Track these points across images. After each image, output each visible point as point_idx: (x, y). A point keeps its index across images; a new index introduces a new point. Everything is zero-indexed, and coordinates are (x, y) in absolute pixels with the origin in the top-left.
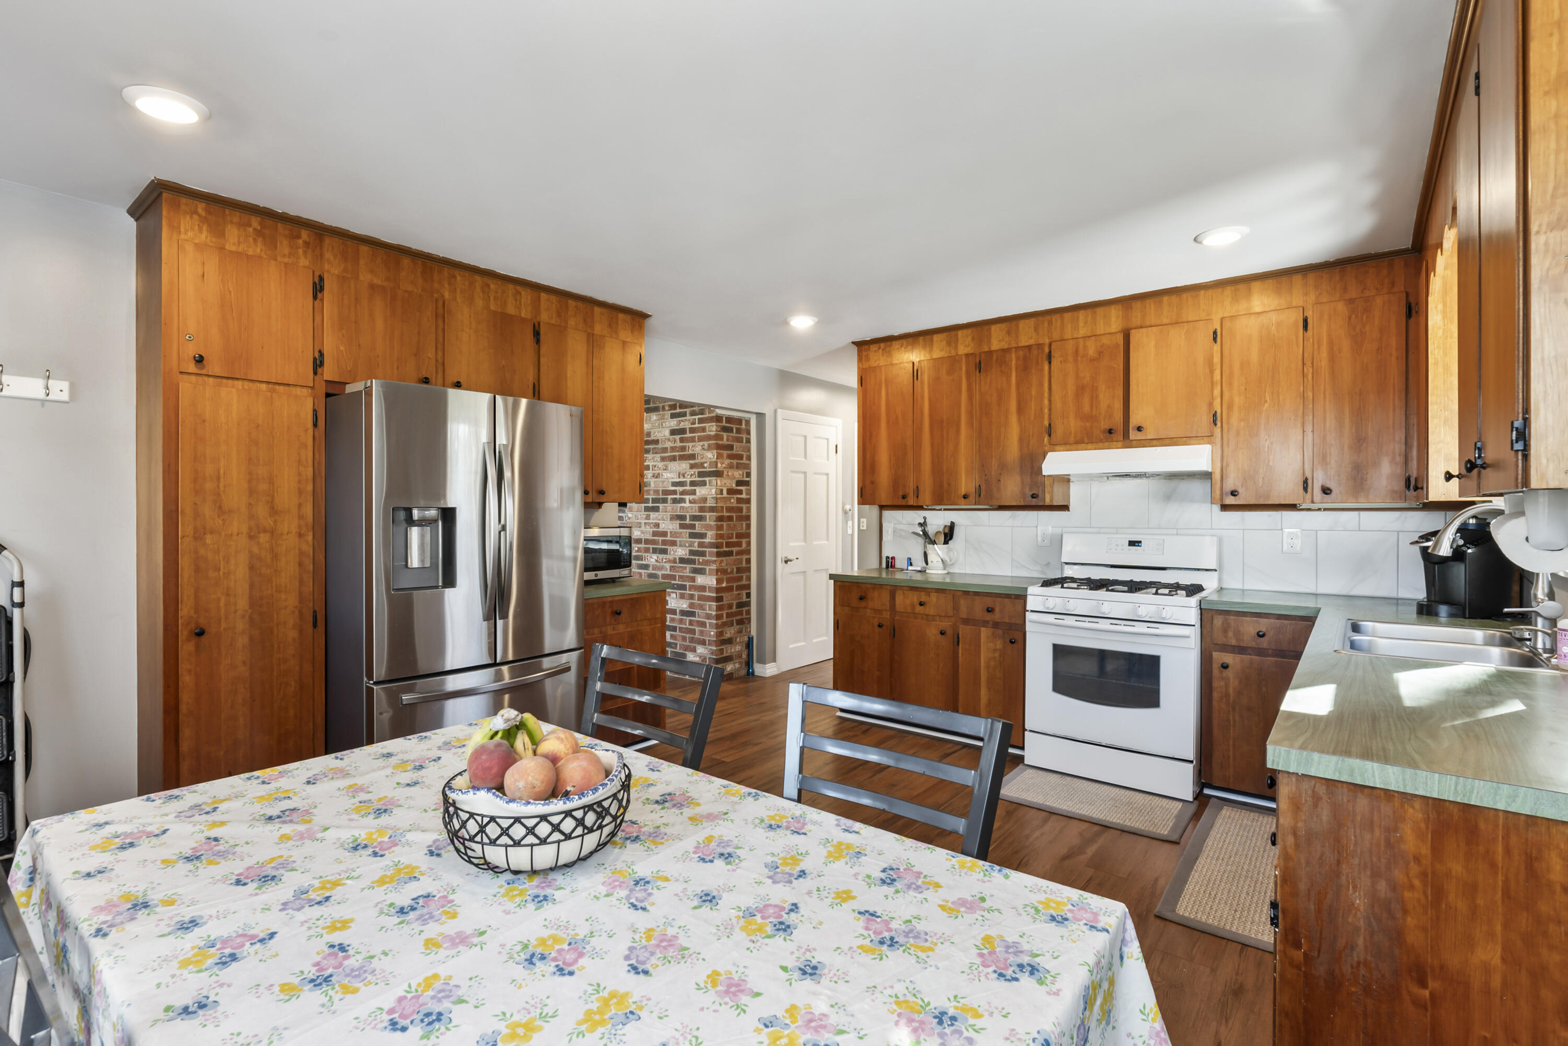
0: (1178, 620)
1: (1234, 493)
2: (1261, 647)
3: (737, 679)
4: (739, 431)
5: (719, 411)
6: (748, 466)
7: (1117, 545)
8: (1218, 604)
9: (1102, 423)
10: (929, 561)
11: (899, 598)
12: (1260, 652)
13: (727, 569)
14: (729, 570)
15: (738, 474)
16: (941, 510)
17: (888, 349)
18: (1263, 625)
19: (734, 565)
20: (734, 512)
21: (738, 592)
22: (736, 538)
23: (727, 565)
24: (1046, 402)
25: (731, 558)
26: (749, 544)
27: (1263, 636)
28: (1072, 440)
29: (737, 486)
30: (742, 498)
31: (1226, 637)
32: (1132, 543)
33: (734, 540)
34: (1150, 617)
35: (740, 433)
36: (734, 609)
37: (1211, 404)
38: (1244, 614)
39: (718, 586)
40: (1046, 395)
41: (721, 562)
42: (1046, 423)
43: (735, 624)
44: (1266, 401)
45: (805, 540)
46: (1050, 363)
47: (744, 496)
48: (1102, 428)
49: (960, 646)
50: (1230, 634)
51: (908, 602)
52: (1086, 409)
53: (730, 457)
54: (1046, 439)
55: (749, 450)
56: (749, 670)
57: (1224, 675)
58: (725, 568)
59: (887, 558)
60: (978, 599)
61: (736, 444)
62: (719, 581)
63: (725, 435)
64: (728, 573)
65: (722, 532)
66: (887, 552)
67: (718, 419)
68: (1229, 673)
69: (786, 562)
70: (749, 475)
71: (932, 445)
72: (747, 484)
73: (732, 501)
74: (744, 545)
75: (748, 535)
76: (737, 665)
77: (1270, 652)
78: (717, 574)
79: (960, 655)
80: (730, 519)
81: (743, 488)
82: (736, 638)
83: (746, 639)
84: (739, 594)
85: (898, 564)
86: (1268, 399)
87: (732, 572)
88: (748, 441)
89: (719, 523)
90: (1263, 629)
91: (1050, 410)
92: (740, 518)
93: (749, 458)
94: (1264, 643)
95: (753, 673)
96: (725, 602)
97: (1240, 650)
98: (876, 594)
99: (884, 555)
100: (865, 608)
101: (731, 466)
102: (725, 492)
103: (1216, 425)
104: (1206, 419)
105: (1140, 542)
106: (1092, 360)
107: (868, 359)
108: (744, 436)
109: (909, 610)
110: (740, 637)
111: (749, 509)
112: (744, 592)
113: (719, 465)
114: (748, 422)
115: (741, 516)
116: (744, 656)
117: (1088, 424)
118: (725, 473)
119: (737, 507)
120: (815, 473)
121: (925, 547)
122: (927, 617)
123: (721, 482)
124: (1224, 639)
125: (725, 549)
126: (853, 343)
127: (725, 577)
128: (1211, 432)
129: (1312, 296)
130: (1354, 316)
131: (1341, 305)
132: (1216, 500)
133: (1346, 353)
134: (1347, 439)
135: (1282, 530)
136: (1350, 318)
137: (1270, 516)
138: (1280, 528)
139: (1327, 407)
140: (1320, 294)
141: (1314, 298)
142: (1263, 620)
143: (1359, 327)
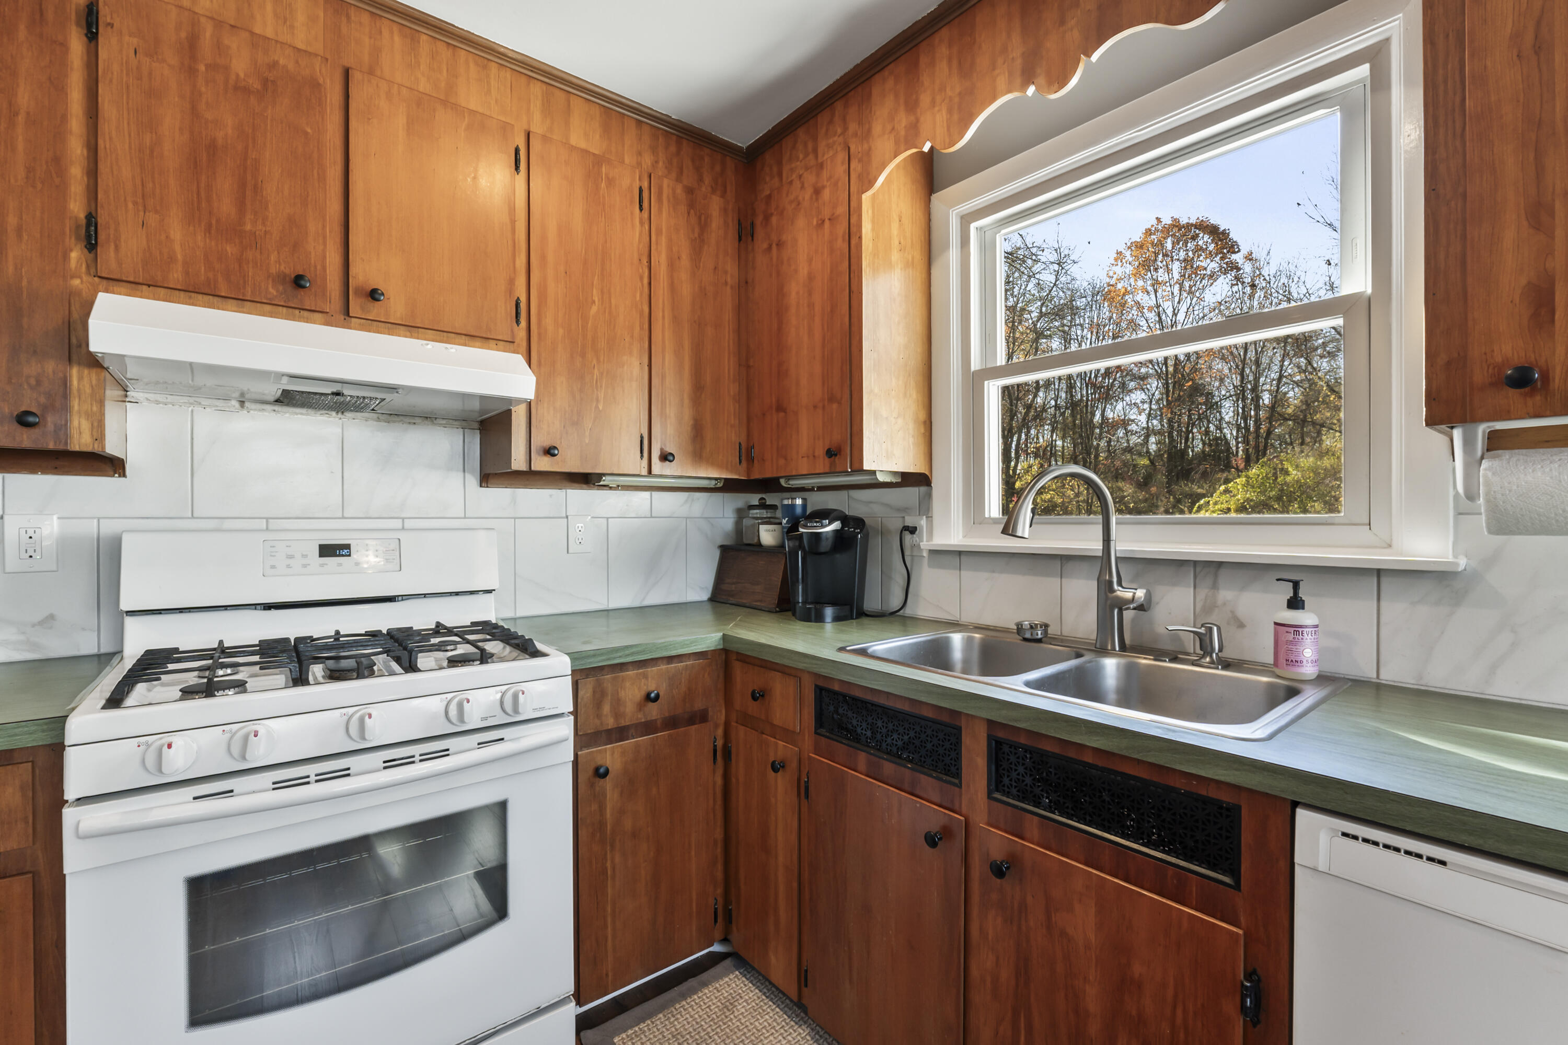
1: (549, 452)
2: (649, 719)
7: (291, 557)
8: (589, 657)
9: (273, 257)
12: (648, 728)
18: (653, 680)
24: (76, 147)
27: (657, 697)
28: (176, 276)
31: (599, 716)
32: (327, 551)
34: (485, 719)
37: (511, 282)
38: (622, 666)
40: (76, 124)
42: (77, 208)
44: (594, 302)
46: (92, 36)
48: (273, 270)
50: (606, 708)
52: (226, 207)
54: (74, 255)
57: (597, 789)
68: (608, 783)
77: (659, 722)
86: (596, 299)
90: (652, 686)
91: (93, 172)
94: (654, 712)
97: (620, 733)
103: (518, 322)
104: (505, 309)
105: (348, 547)
106: (241, 89)
117: (230, 249)
124: (597, 722)
128: (512, 331)
129: (647, 160)
130: (692, 211)
131: (679, 190)
132: (518, 461)
133: (685, 262)
134: (687, 386)
135: (567, 517)
136: (689, 213)
137: (551, 496)
138: (564, 515)
139: (667, 334)
140: (657, 162)
141: (649, 164)
142: (653, 670)
143: (697, 230)
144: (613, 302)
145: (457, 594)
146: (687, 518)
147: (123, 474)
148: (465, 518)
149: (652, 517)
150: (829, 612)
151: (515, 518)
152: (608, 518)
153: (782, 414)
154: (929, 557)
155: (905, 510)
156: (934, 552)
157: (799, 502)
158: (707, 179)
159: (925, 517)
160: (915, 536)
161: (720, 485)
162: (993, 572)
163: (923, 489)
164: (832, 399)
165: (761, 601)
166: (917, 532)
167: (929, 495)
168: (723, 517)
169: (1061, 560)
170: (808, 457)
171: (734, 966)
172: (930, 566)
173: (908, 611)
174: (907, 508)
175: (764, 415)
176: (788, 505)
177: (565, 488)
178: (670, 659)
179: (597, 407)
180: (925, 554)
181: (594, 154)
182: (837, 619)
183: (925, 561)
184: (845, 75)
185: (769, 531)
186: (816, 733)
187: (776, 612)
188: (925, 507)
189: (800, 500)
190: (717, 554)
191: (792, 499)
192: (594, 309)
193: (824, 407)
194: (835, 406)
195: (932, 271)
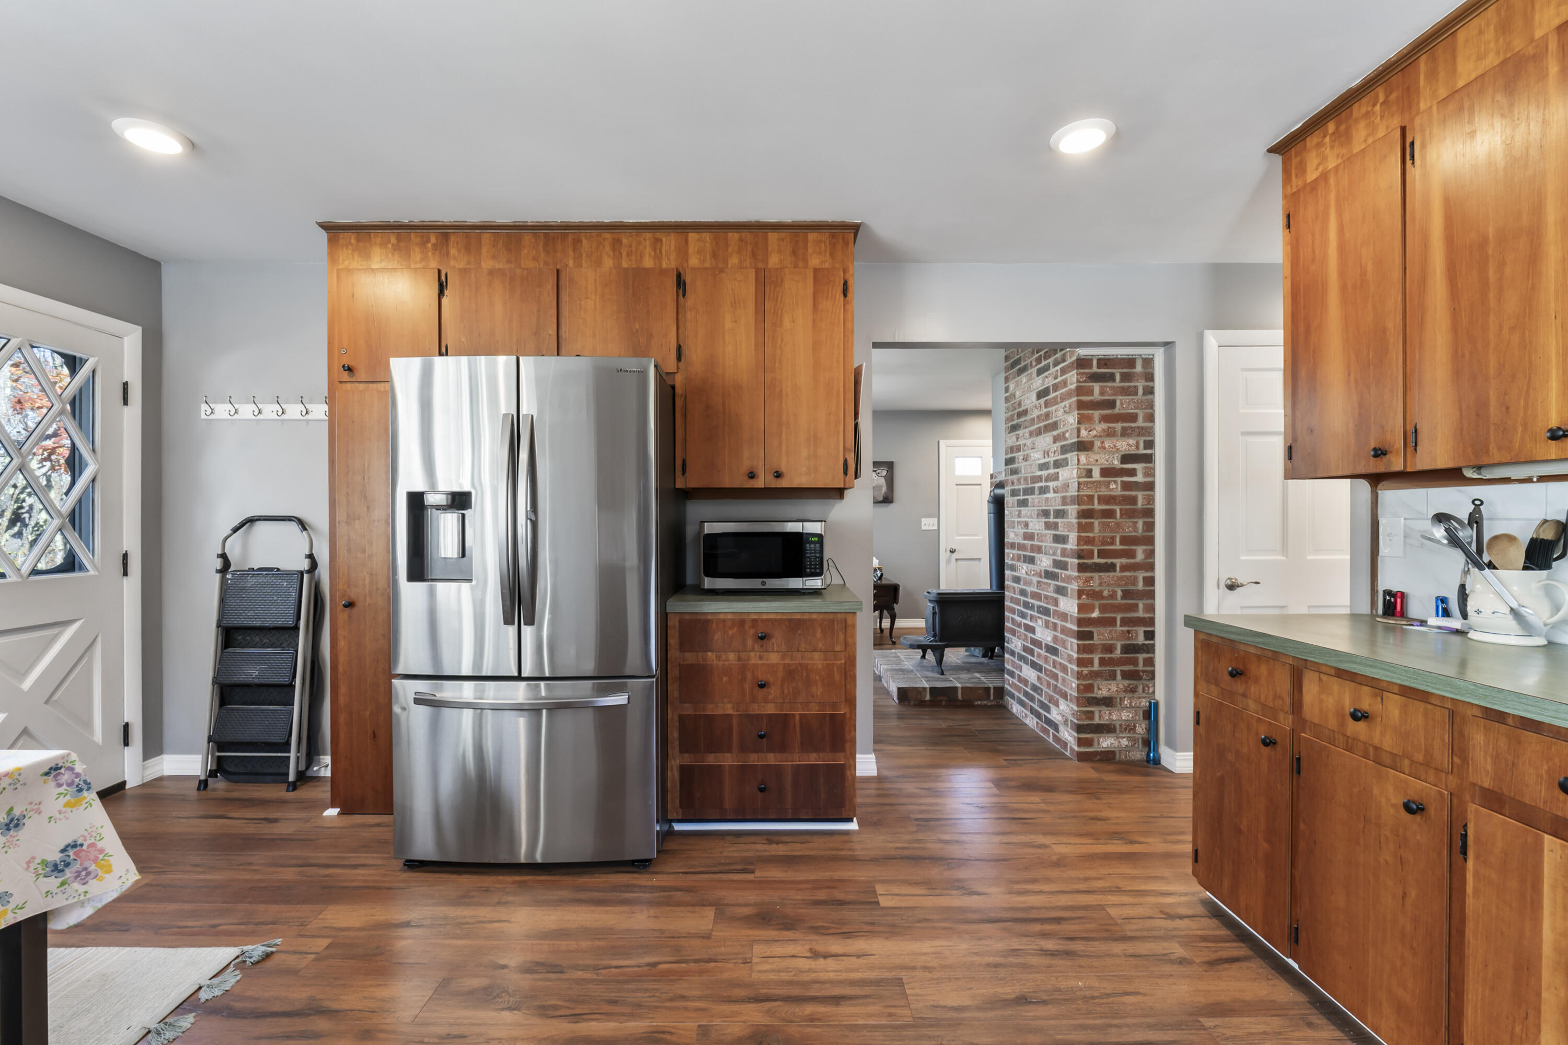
3: (1121, 762)
4: (1126, 377)
5: (1083, 352)
6: (1150, 432)
10: (1470, 609)
11: (1311, 689)
13: (1101, 592)
14: (1106, 593)
15: (1125, 445)
19: (1119, 586)
20: (1115, 504)
21: (1125, 629)
22: (1121, 544)
23: (1100, 584)
25: (1111, 574)
26: (1151, 554)
29: (1122, 463)
30: (1136, 483)
33: (1118, 546)
35: (1130, 381)
36: (1118, 653)
39: (1082, 616)
41: (1088, 580)
43: (1119, 677)
45: (1285, 549)
47: (1140, 478)
51: (1330, 702)
53: (1105, 419)
55: (1151, 405)
56: (1148, 755)
58: (1097, 589)
59: (1388, 593)
60: (1532, 741)
61: (1119, 399)
62: (1081, 608)
63: (1097, 387)
64: (1103, 598)
65: (1091, 535)
66: (1389, 581)
67: (1082, 363)
69: (1232, 587)
70: (1150, 444)
72: (1149, 459)
73: (1113, 486)
74: (1140, 556)
75: (1150, 541)
76: (1124, 742)
78: (1079, 598)
80: (1109, 514)
81: (1139, 467)
82: (1122, 700)
83: (1144, 703)
84: (1129, 632)
85: (1414, 610)
87: (1113, 596)
88: (1150, 391)
89: (1084, 521)
92: (1131, 514)
93: (1151, 418)
95: (1157, 762)
96: (1097, 640)
99: (1381, 588)
101: (1110, 434)
102: (1096, 474)
107: (1302, 169)
108: (1140, 385)
109: (1332, 723)
110: (1130, 698)
111: (1151, 500)
112: (1141, 631)
113: (1084, 433)
114: (1148, 362)
115: (1134, 511)
116: (1141, 729)
118: (1097, 444)
119: (1122, 496)
121: (1466, 572)
122: (1377, 756)
123: (1087, 457)
125: (1096, 560)
126: (1271, 151)
127: (1097, 603)
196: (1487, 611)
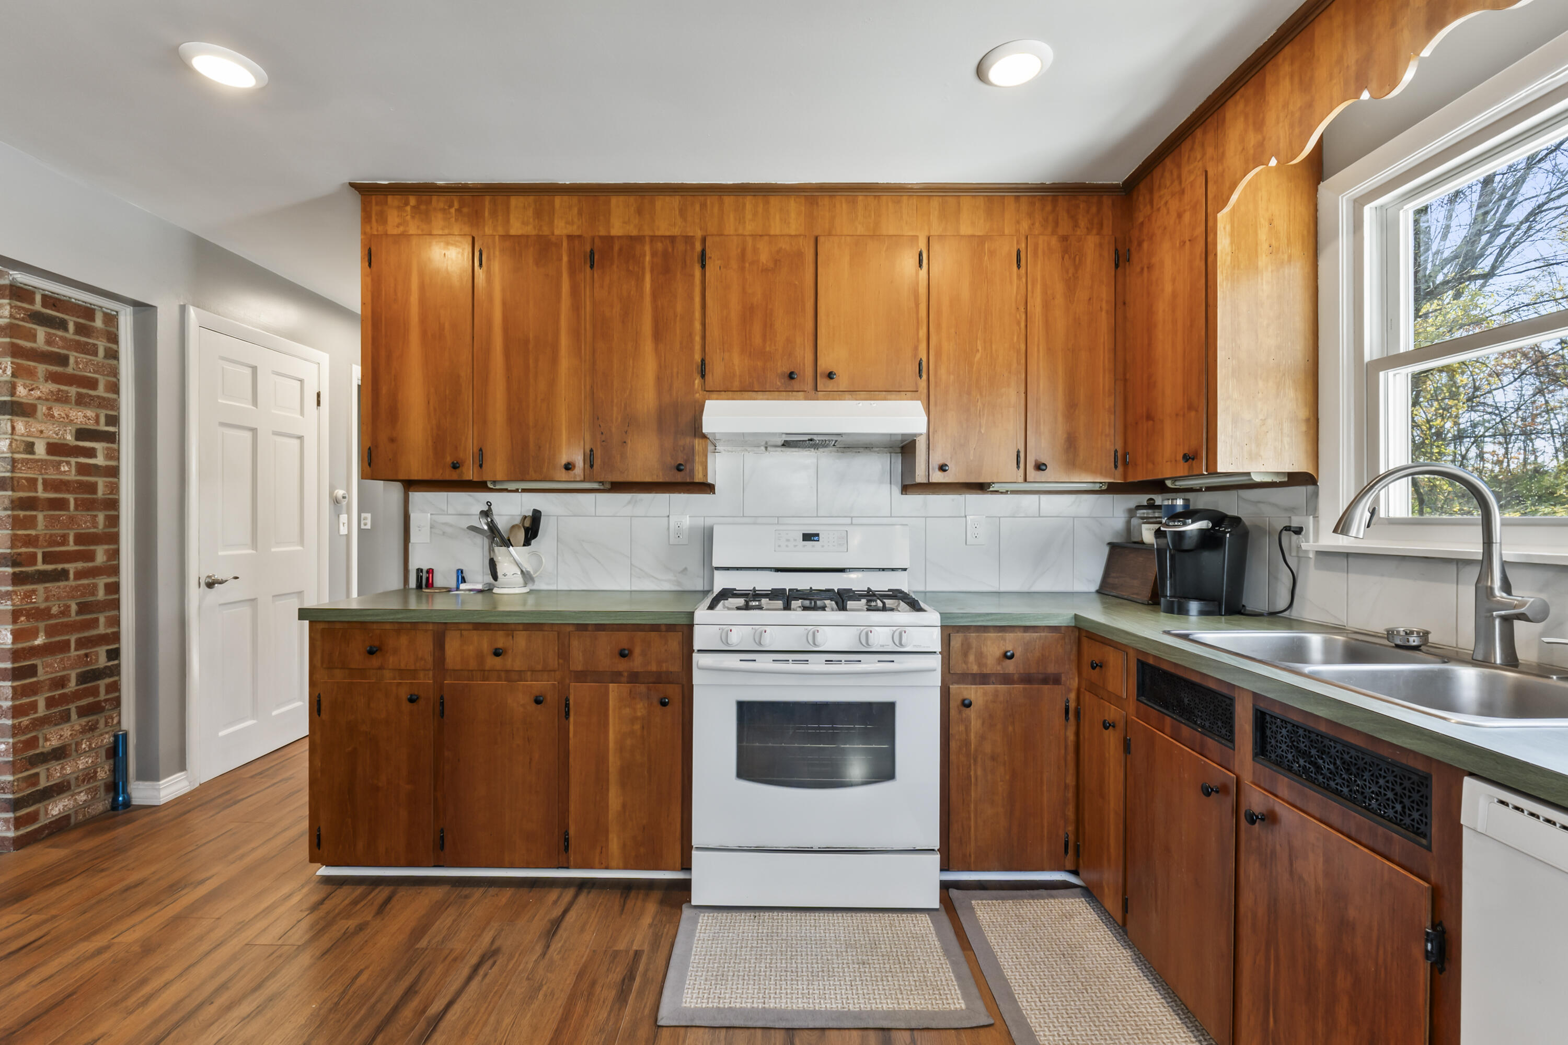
0: (920, 646)
1: (943, 468)
2: (1006, 672)
3: (79, 825)
4: (81, 330)
5: (21, 278)
6: (113, 405)
7: (788, 540)
8: (958, 617)
9: (779, 364)
10: (500, 574)
11: (452, 646)
12: (1006, 679)
13: (49, 609)
14: (55, 610)
15: (82, 416)
16: (517, 491)
17: (423, 207)
18: (1010, 642)
19: (73, 598)
20: (69, 492)
21: (82, 652)
22: (76, 543)
23: (47, 599)
24: (698, 326)
25: (62, 584)
26: (115, 554)
27: (1012, 657)
28: (736, 384)
29: (77, 439)
30: (96, 466)
31: (966, 662)
32: (808, 537)
33: (71, 547)
34: (883, 646)
35: (88, 335)
36: (72, 685)
37: (916, 348)
38: (985, 629)
39: (20, 646)
40: (698, 315)
41: (28, 595)
42: (698, 357)
43: (74, 716)
44: (978, 351)
45: (254, 543)
46: (703, 266)
47: (100, 460)
48: (779, 371)
49: (572, 719)
50: (971, 658)
51: (471, 650)
52: (757, 340)
53: (53, 378)
54: (697, 382)
55: (115, 373)
56: (115, 799)
57: (964, 715)
58: (43, 606)
59: (419, 571)
60: (603, 636)
61: (73, 356)
62: (17, 635)
63: (41, 333)
64: (51, 616)
65: (33, 532)
66: (418, 560)
67: (18, 293)
68: (972, 713)
69: (210, 585)
70: (114, 420)
71: (509, 380)
72: (112, 438)
73: (65, 468)
74: (101, 557)
75: (113, 539)
76: (82, 797)
77: (1016, 677)
78: (15, 621)
79: (571, 735)
80: (60, 504)
81: (99, 446)
82: (78, 744)
83: (108, 739)
84: (86, 655)
85: (439, 581)
86: (980, 348)
87: (65, 612)
88: (113, 355)
89: (22, 513)
90: (1009, 647)
91: (704, 338)
92: (89, 505)
93: (115, 388)
94: (1010, 667)
95: (127, 804)
96: (42, 675)
97: (982, 679)
98: (404, 640)
99: (414, 565)
100: (381, 668)
101: (62, 399)
102: (40, 450)
103: (920, 376)
104: (912, 368)
105: (817, 535)
106: (765, 270)
107: (383, 219)
108: (102, 345)
109: (473, 664)
110: (89, 740)
111: (115, 488)
112: (102, 651)
113: (21, 391)
114: (111, 319)
115: (94, 501)
116: (103, 774)
117: (760, 364)
118: (42, 409)
119: (77, 482)
120: (276, 433)
121: (491, 550)
122: (509, 675)
123: (27, 425)
124: (964, 665)
125: (40, 566)
126: (353, 185)
127: (42, 625)
128: (916, 384)
129: (1025, 225)
130: (1067, 256)
131: (1054, 241)
132: (920, 477)
133: (1059, 300)
134: (1060, 405)
135: (966, 517)
136: (1063, 259)
137: (953, 500)
138: (963, 515)
139: (1041, 364)
140: (1033, 224)
141: (1027, 228)
142: (1010, 636)
143: (1071, 271)
144: (994, 347)
145: (883, 570)
146: (1074, 518)
147: (714, 493)
148: (891, 517)
149: (1040, 516)
150: (1194, 606)
151: (926, 517)
152: (1000, 517)
153: (1151, 423)
154: (1316, 558)
155: (1292, 510)
156: (1320, 553)
157: (1180, 502)
158: (1083, 223)
159: (1311, 517)
160: (1301, 536)
161: (1104, 488)
162: (1383, 575)
163: (1310, 488)
164: (1190, 407)
165: (1137, 594)
166: (1303, 533)
167: (1316, 494)
168: (1113, 517)
169: (1457, 564)
170: (1171, 461)
171: (1082, 894)
172: (1317, 567)
173: (1294, 613)
174: (1294, 508)
175: (1137, 423)
176: (1168, 505)
177: (964, 493)
178: (1026, 629)
179: (980, 431)
180: (1311, 555)
181: (978, 236)
182: (1202, 613)
183: (1312, 563)
184: (1201, 106)
185: (1150, 529)
186: (1137, 700)
187: (1148, 604)
188: (1312, 507)
189: (1181, 501)
190: (1106, 550)
191: (1172, 499)
192: (978, 356)
193: (1184, 415)
194: (1193, 414)
195: (1320, 263)
196: (509, 574)
